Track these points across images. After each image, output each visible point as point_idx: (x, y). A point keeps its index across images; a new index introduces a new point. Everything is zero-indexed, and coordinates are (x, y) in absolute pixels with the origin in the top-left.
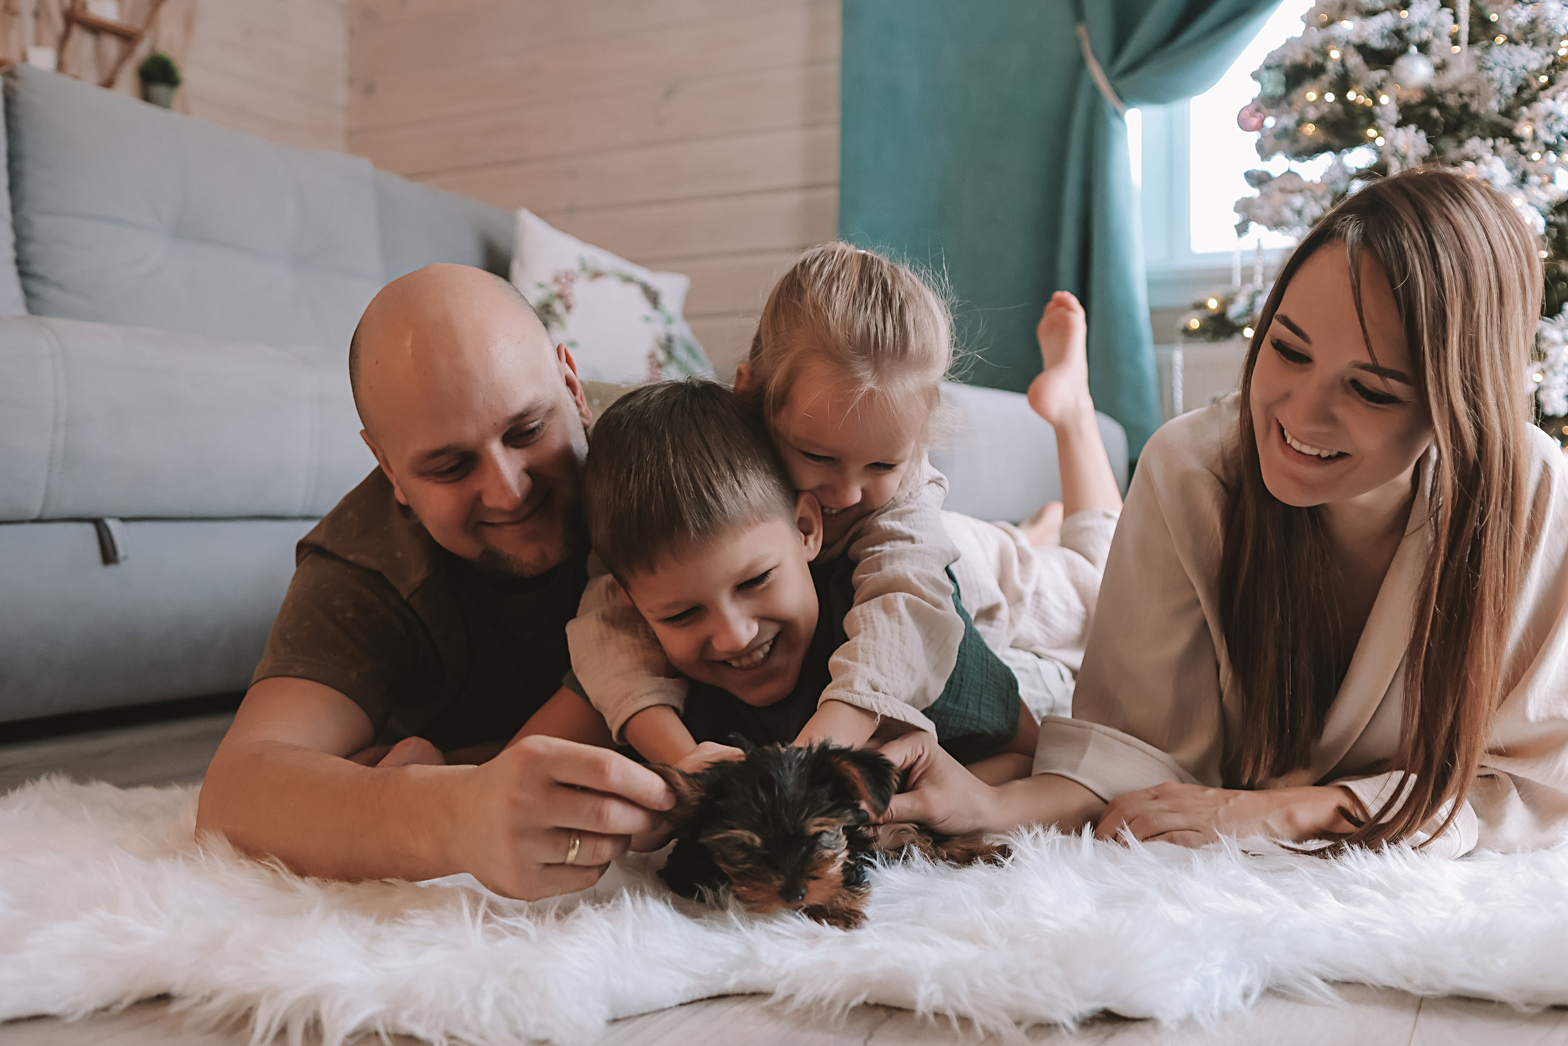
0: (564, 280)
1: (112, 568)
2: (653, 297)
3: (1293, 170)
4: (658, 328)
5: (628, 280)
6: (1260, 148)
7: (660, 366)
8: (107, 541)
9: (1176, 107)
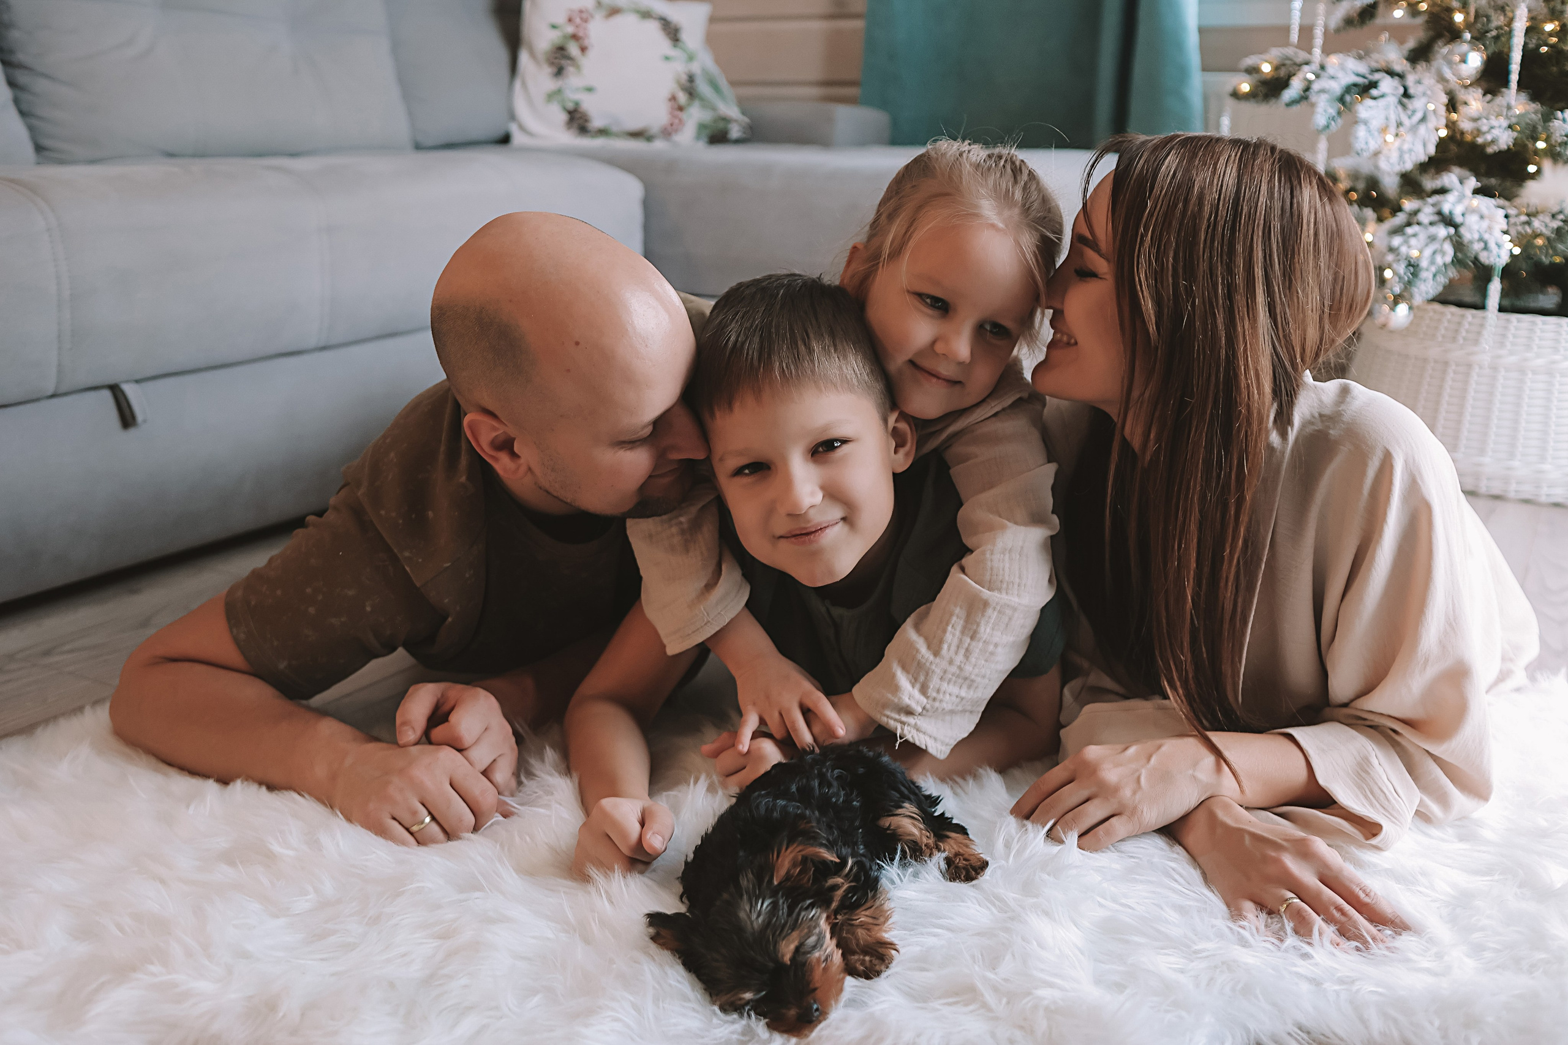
0: (578, 20)
1: (132, 432)
2: (672, 32)
4: (679, 68)
5: (647, 15)
7: (681, 109)
8: (124, 405)
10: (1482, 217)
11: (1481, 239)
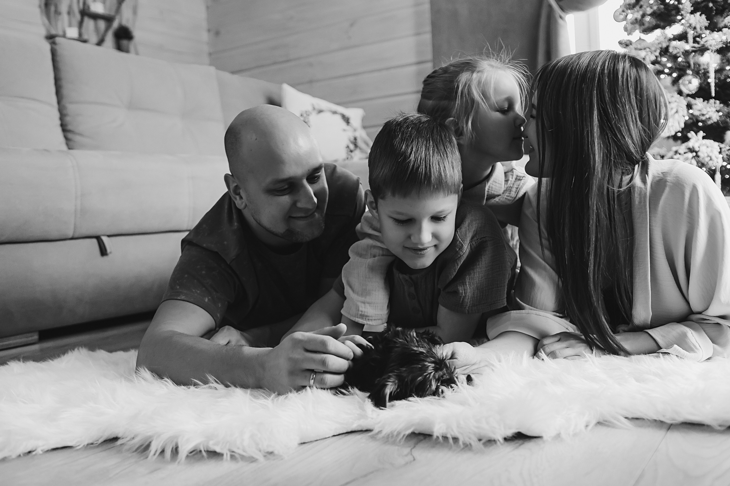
0: (305, 115)
1: (105, 258)
2: (347, 120)
3: (642, 38)
4: (350, 134)
5: (335, 113)
6: (626, 29)
7: (351, 151)
8: (102, 245)
9: (591, 11)
10: (707, 147)
11: (708, 156)
